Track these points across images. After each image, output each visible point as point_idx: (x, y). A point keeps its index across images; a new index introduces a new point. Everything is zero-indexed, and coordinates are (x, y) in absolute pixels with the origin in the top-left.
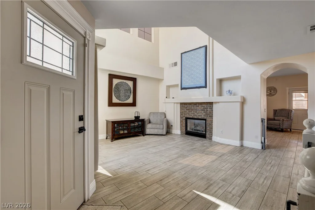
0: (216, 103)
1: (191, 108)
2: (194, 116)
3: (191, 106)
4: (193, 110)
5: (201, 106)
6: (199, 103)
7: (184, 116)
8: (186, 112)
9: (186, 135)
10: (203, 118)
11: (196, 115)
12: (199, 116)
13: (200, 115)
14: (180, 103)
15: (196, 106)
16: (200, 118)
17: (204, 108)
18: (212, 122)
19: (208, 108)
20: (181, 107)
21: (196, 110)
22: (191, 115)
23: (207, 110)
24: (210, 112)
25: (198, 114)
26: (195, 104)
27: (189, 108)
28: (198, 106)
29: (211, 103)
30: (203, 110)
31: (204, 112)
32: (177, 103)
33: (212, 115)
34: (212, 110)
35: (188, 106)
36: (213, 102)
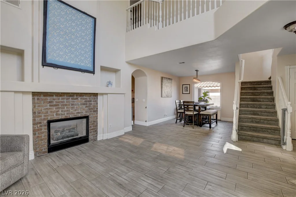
0: (102, 94)
1: (62, 102)
2: (68, 115)
3: (62, 99)
4: (66, 105)
5: (81, 99)
6: (79, 93)
7: (44, 119)
8: (51, 110)
9: (51, 154)
10: (85, 115)
11: (72, 113)
12: (79, 113)
13: (80, 111)
14: (33, 92)
15: (72, 99)
16: (80, 116)
17: (85, 101)
18: (97, 118)
19: (91, 101)
20: (36, 101)
21: (72, 105)
22: (62, 114)
23: (91, 104)
24: (94, 106)
25: (76, 110)
26: (70, 96)
27: (57, 102)
28: (77, 99)
29: (96, 95)
30: (84, 104)
31: (87, 107)
32: (24, 93)
33: (97, 109)
34: (97, 103)
35: (54, 99)
36: (97, 94)
